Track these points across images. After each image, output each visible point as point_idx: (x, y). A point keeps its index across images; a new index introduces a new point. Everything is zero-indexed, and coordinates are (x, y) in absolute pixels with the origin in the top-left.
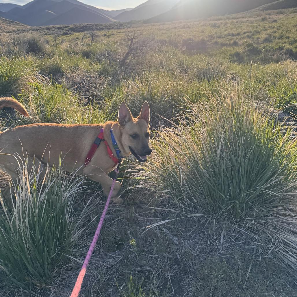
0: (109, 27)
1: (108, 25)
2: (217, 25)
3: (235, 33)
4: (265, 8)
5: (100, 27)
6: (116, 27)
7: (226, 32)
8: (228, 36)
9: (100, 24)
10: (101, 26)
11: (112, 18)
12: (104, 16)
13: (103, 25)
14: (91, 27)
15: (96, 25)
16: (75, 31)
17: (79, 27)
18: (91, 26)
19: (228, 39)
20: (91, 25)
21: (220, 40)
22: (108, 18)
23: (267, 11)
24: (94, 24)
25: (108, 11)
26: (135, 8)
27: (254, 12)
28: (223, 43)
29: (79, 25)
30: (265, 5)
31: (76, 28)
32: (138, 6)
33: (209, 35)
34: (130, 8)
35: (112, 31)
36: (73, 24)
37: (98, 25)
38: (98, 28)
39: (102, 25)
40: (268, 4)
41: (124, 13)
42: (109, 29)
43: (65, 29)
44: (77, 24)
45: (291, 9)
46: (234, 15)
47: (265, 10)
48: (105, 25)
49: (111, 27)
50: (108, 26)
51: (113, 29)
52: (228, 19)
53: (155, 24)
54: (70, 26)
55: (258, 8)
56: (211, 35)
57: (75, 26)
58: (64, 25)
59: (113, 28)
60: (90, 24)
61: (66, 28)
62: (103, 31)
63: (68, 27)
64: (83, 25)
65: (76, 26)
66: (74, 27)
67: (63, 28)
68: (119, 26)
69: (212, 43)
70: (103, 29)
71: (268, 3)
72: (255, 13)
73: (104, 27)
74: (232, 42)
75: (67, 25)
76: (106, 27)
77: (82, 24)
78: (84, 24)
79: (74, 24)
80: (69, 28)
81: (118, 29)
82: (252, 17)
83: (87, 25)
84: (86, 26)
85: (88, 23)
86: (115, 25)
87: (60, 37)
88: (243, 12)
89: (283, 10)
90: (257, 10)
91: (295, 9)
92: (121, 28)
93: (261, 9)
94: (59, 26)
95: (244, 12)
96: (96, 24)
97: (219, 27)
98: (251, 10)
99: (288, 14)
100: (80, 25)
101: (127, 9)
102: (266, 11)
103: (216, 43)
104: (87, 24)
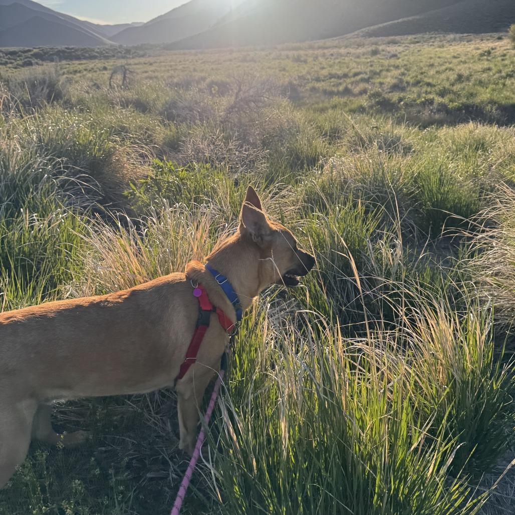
0: (107, 54)
1: (104, 50)
2: (302, 59)
3: (340, 73)
4: (367, 32)
5: (90, 53)
6: (120, 54)
7: (325, 72)
8: (330, 78)
9: (89, 48)
10: (92, 53)
11: (108, 39)
12: (92, 34)
13: (96, 51)
14: (74, 54)
15: (83, 50)
16: (43, 60)
17: (51, 53)
18: (73, 52)
19: (332, 84)
20: (73, 50)
21: (320, 85)
22: (100, 39)
23: (371, 39)
24: (77, 48)
25: (98, 25)
26: (148, 22)
27: (350, 38)
28: (326, 90)
29: (50, 49)
30: (368, 28)
31: (45, 53)
32: (153, 20)
33: (299, 77)
34: (139, 22)
35: (113, 61)
36: (37, 47)
37: (85, 50)
38: (87, 55)
39: (94, 51)
40: (372, 28)
41: (129, 30)
42: (107, 58)
43: (23, 55)
44: (47, 47)
45: (410, 37)
46: (321, 43)
47: (367, 37)
48: (98, 50)
49: (110, 55)
50: (104, 52)
51: (115, 58)
52: (311, 47)
53: (187, 51)
54: (33, 51)
55: (356, 33)
56: (302, 76)
57: (42, 50)
58: (22, 48)
59: (114, 56)
60: (71, 47)
61: (26, 54)
62: (97, 61)
63: (29, 51)
64: (57, 49)
65: (45, 51)
66: (41, 52)
67: (20, 53)
68: (125, 53)
69: (307, 90)
70: (94, 57)
71: (371, 26)
72: (352, 40)
73: (97, 54)
74: (341, 88)
75: (27, 49)
76: (101, 53)
77: (55, 48)
78: (59, 48)
79: (41, 46)
80: (32, 53)
81: (123, 58)
82: (350, 48)
83: (66, 50)
84: (63, 52)
85: (67, 46)
86: (117, 51)
87: (18, 69)
88: (333, 38)
89: (398, 38)
90: (355, 36)
91: (414, 36)
92: (128, 56)
93: (361, 34)
94: (12, 49)
95: (335, 38)
96: (83, 48)
97: (305, 62)
98: (345, 35)
99: (407, 45)
100: (52, 49)
101: (133, 23)
102: (369, 38)
103: (313, 89)
104: (66, 48)
